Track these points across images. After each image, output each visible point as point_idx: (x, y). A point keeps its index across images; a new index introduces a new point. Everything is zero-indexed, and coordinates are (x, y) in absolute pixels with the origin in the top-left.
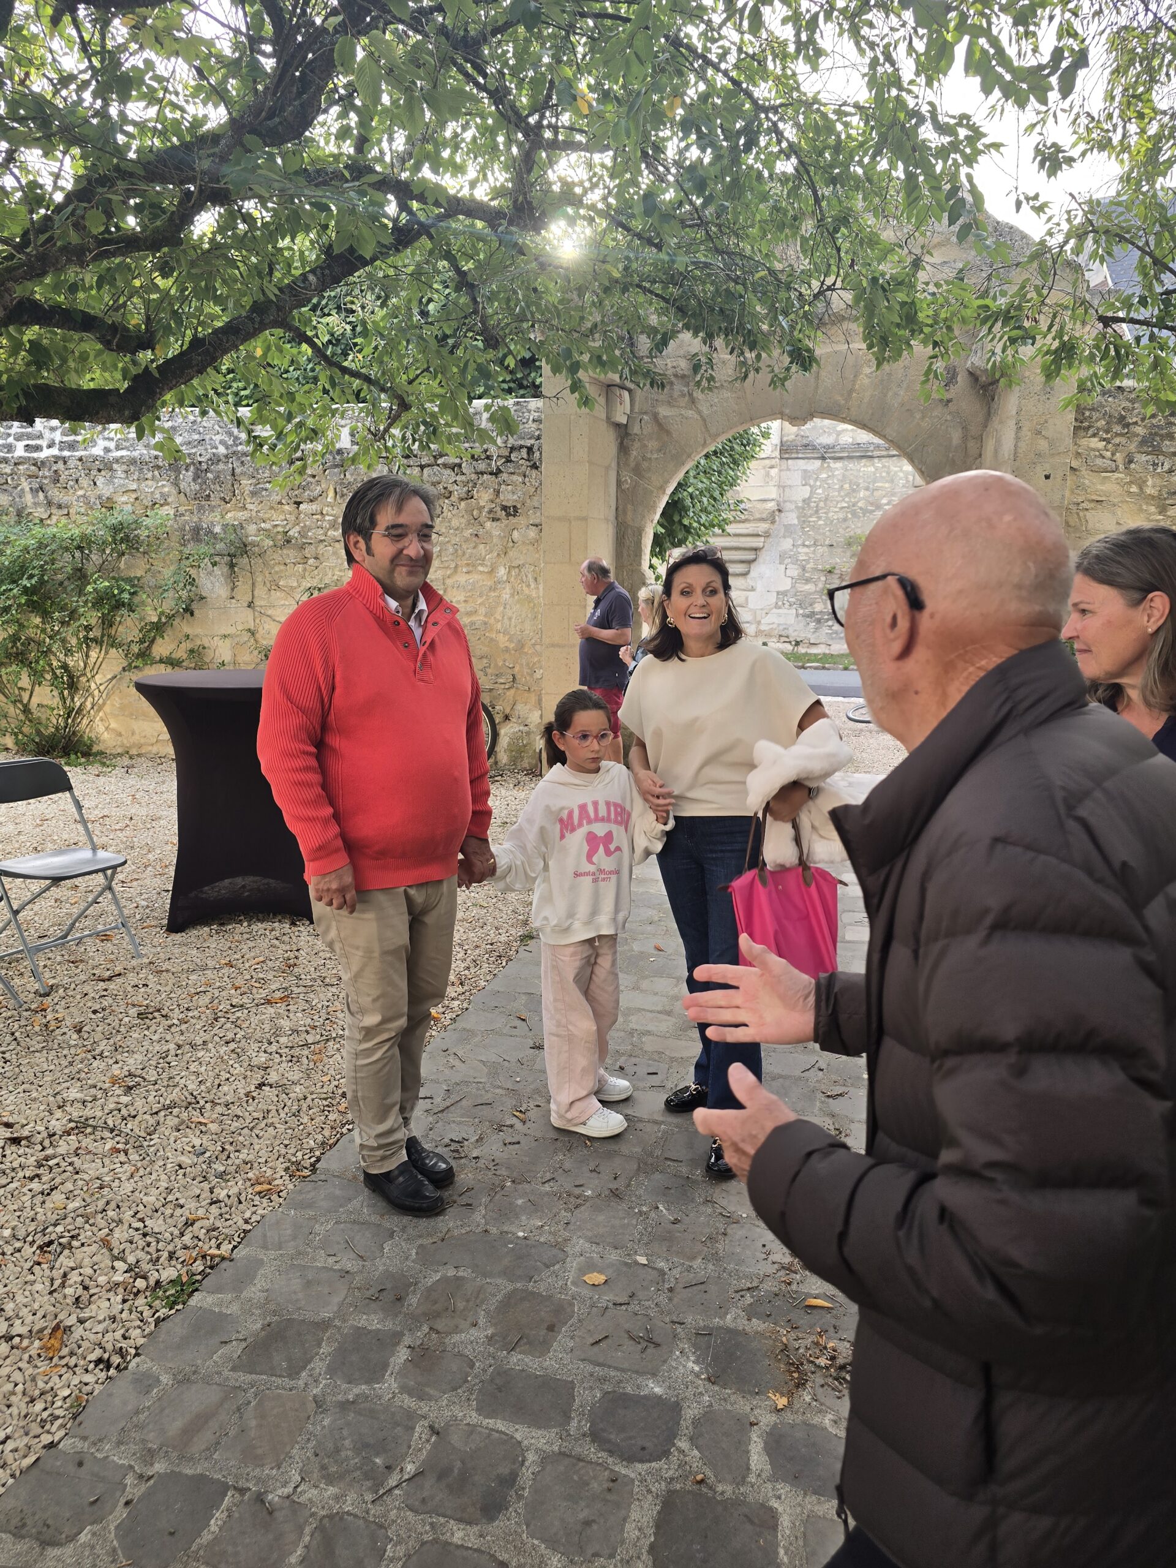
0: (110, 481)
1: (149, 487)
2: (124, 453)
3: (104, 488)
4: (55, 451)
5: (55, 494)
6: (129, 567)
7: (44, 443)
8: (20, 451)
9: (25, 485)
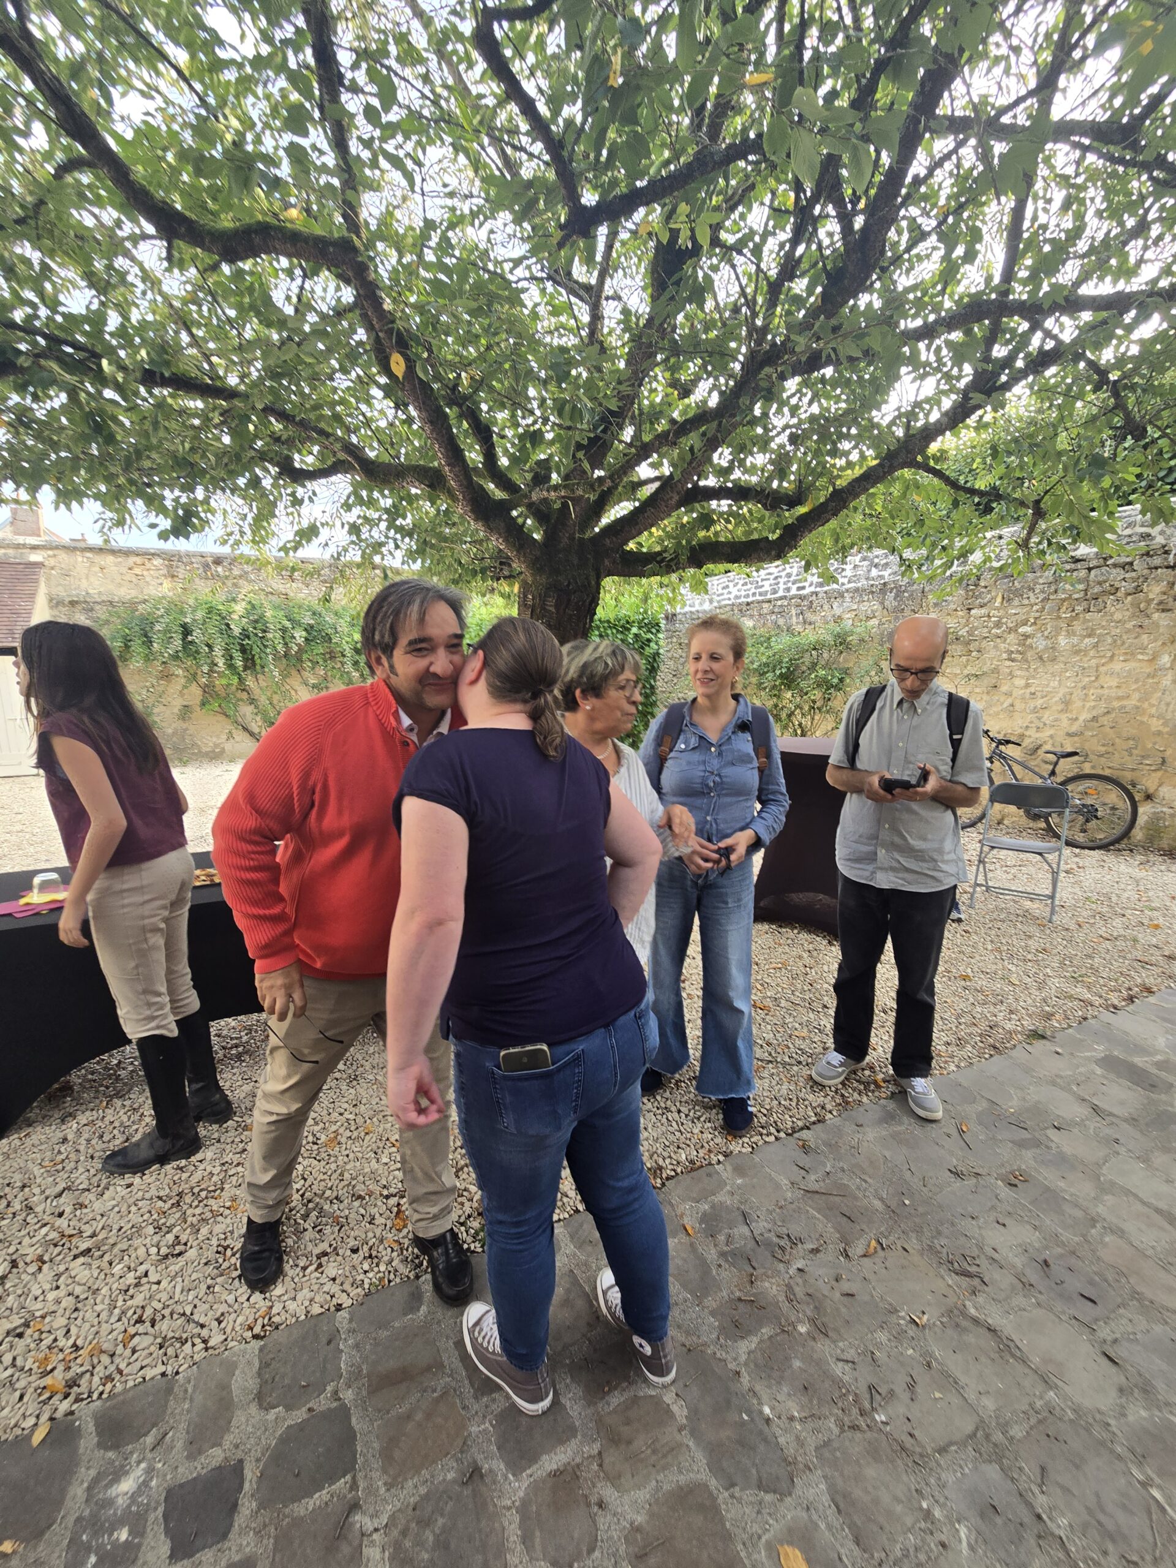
0: (841, 605)
1: (864, 607)
2: (852, 585)
3: (837, 611)
4: (812, 589)
5: (809, 616)
6: (845, 660)
7: (807, 584)
8: (794, 592)
9: (794, 612)
